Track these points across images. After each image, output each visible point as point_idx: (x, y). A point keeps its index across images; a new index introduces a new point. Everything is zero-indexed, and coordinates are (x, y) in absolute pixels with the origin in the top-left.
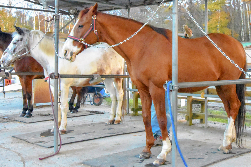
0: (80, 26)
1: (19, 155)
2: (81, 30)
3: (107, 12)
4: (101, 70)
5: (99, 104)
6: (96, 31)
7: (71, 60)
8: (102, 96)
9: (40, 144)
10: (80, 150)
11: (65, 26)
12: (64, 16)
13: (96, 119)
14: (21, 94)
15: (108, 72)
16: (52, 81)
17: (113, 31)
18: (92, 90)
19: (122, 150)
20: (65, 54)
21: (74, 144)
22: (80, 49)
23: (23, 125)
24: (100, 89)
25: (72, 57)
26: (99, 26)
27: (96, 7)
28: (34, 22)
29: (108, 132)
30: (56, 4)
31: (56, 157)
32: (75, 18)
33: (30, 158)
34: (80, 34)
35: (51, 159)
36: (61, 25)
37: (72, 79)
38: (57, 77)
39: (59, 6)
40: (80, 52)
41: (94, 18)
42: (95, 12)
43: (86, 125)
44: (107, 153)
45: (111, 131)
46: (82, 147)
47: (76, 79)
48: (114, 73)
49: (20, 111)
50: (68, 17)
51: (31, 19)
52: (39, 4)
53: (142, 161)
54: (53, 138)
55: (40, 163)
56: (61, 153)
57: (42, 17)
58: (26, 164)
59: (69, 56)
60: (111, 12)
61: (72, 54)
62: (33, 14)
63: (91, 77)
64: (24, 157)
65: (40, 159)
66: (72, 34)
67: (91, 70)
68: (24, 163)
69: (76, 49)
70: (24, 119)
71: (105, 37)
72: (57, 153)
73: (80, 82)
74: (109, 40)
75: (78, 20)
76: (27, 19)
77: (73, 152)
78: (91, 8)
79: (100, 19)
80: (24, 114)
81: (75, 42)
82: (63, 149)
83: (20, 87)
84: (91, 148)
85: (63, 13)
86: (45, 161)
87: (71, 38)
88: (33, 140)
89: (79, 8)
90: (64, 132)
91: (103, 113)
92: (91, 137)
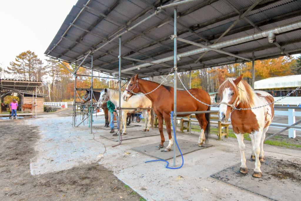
0: (131, 85)
1: (103, 144)
2: (131, 87)
3: (143, 79)
4: (141, 106)
5: (139, 122)
6: (138, 87)
7: (126, 100)
8: (141, 118)
9: (113, 140)
10: (131, 143)
11: (123, 86)
12: (123, 81)
13: (137, 129)
14: (104, 117)
15: (144, 107)
16: (118, 111)
17: (146, 87)
18: (136, 115)
19: (150, 144)
20: (124, 98)
21: (128, 140)
22: (130, 96)
23: (105, 131)
24: (139, 115)
25: (126, 99)
26: (139, 85)
27: (137, 76)
28: (110, 84)
29: (143, 135)
30: (120, 75)
31: (120, 146)
32: (128, 82)
33: (108, 146)
34: (131, 88)
35: (118, 147)
36: (122, 85)
37: (128, 110)
38: (120, 109)
39: (121, 76)
40: (130, 97)
41: (137, 81)
42: (137, 78)
43: (133, 131)
44: (143, 145)
45: (145, 134)
46: (131, 142)
47: (129, 110)
48: (147, 107)
49: (104, 124)
50: (125, 81)
51: (108, 82)
52: (112, 75)
53: (159, 149)
54: (118, 137)
55: (112, 148)
56: (122, 144)
57: (113, 81)
58: (107, 148)
59: (125, 99)
60: (145, 79)
61: (127, 98)
62: (109, 80)
63: (136, 109)
64: (105, 145)
65: (113, 147)
66: (127, 88)
67: (136, 106)
68: (105, 148)
69: (129, 95)
70: (106, 128)
71: (142, 90)
72: (120, 144)
73: (131, 111)
74: (144, 92)
75: (130, 82)
76: (107, 82)
77: (127, 144)
78: (136, 76)
79: (140, 82)
80: (106, 125)
81: (129, 92)
82: (123, 142)
83: (104, 113)
84: (136, 142)
85: (123, 79)
86: (115, 147)
87: (127, 90)
88: (109, 137)
89: (130, 77)
90: (125, 134)
91: (141, 126)
92: (136, 137)
